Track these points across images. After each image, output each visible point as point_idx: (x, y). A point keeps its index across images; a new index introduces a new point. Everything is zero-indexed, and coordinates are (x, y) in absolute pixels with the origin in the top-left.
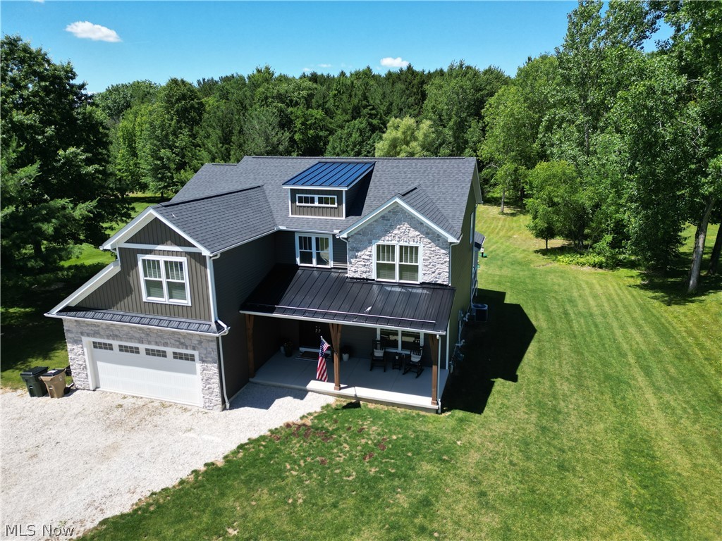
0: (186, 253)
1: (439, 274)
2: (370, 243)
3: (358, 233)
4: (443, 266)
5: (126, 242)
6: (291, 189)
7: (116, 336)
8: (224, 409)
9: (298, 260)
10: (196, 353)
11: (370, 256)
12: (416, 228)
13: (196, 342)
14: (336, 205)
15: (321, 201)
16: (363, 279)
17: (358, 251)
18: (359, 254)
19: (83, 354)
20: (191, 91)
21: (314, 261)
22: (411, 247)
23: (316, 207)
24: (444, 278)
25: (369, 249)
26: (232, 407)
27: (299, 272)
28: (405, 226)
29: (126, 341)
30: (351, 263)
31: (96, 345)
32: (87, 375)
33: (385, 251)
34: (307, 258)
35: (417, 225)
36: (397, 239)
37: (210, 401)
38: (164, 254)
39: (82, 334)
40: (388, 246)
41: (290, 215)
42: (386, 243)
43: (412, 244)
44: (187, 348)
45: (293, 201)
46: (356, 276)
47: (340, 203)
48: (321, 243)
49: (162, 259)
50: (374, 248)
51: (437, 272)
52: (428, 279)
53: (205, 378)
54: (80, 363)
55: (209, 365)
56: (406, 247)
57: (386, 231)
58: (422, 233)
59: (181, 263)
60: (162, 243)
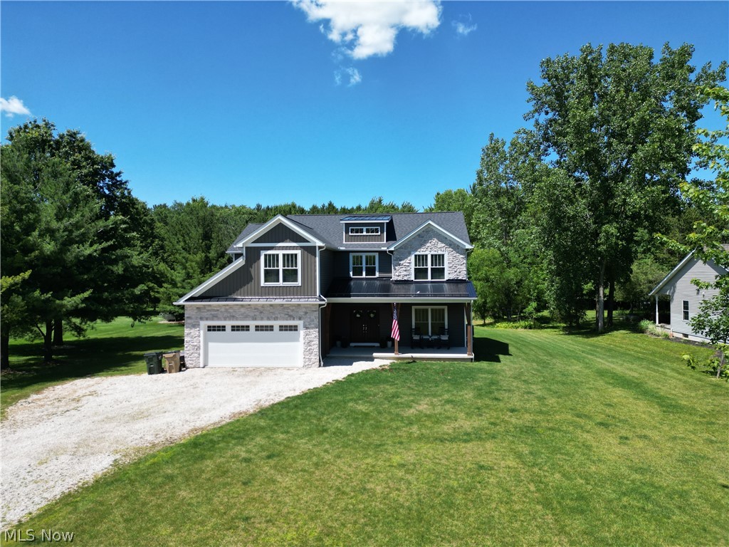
0: (301, 247)
1: (460, 272)
2: (410, 254)
3: (401, 248)
4: (462, 267)
5: (253, 242)
6: (346, 224)
7: (233, 317)
8: (320, 366)
9: (351, 273)
10: (300, 323)
11: (410, 263)
12: (442, 242)
13: (302, 313)
14: (379, 233)
15: (368, 231)
16: (405, 280)
17: (401, 260)
18: (402, 262)
19: (199, 336)
20: (145, 209)
21: (364, 273)
22: (439, 255)
23: (364, 236)
24: (463, 275)
25: (409, 258)
26: (324, 366)
27: (352, 283)
28: (435, 240)
29: (241, 320)
30: (395, 269)
31: (210, 329)
32: (199, 355)
33: (421, 259)
34: (358, 271)
35: (443, 239)
36: (429, 250)
37: (310, 360)
38: (282, 249)
39: (201, 319)
40: (423, 256)
41: (344, 242)
42: (422, 253)
43: (440, 253)
44: (294, 319)
45: (347, 232)
46: (399, 278)
47: (382, 232)
48: (370, 260)
49: (280, 253)
50: (413, 258)
51: (458, 271)
52: (452, 277)
53: (307, 341)
54: (195, 344)
55: (311, 330)
56: (436, 255)
57: (422, 245)
58: (447, 245)
59: (296, 255)
60: (283, 241)
